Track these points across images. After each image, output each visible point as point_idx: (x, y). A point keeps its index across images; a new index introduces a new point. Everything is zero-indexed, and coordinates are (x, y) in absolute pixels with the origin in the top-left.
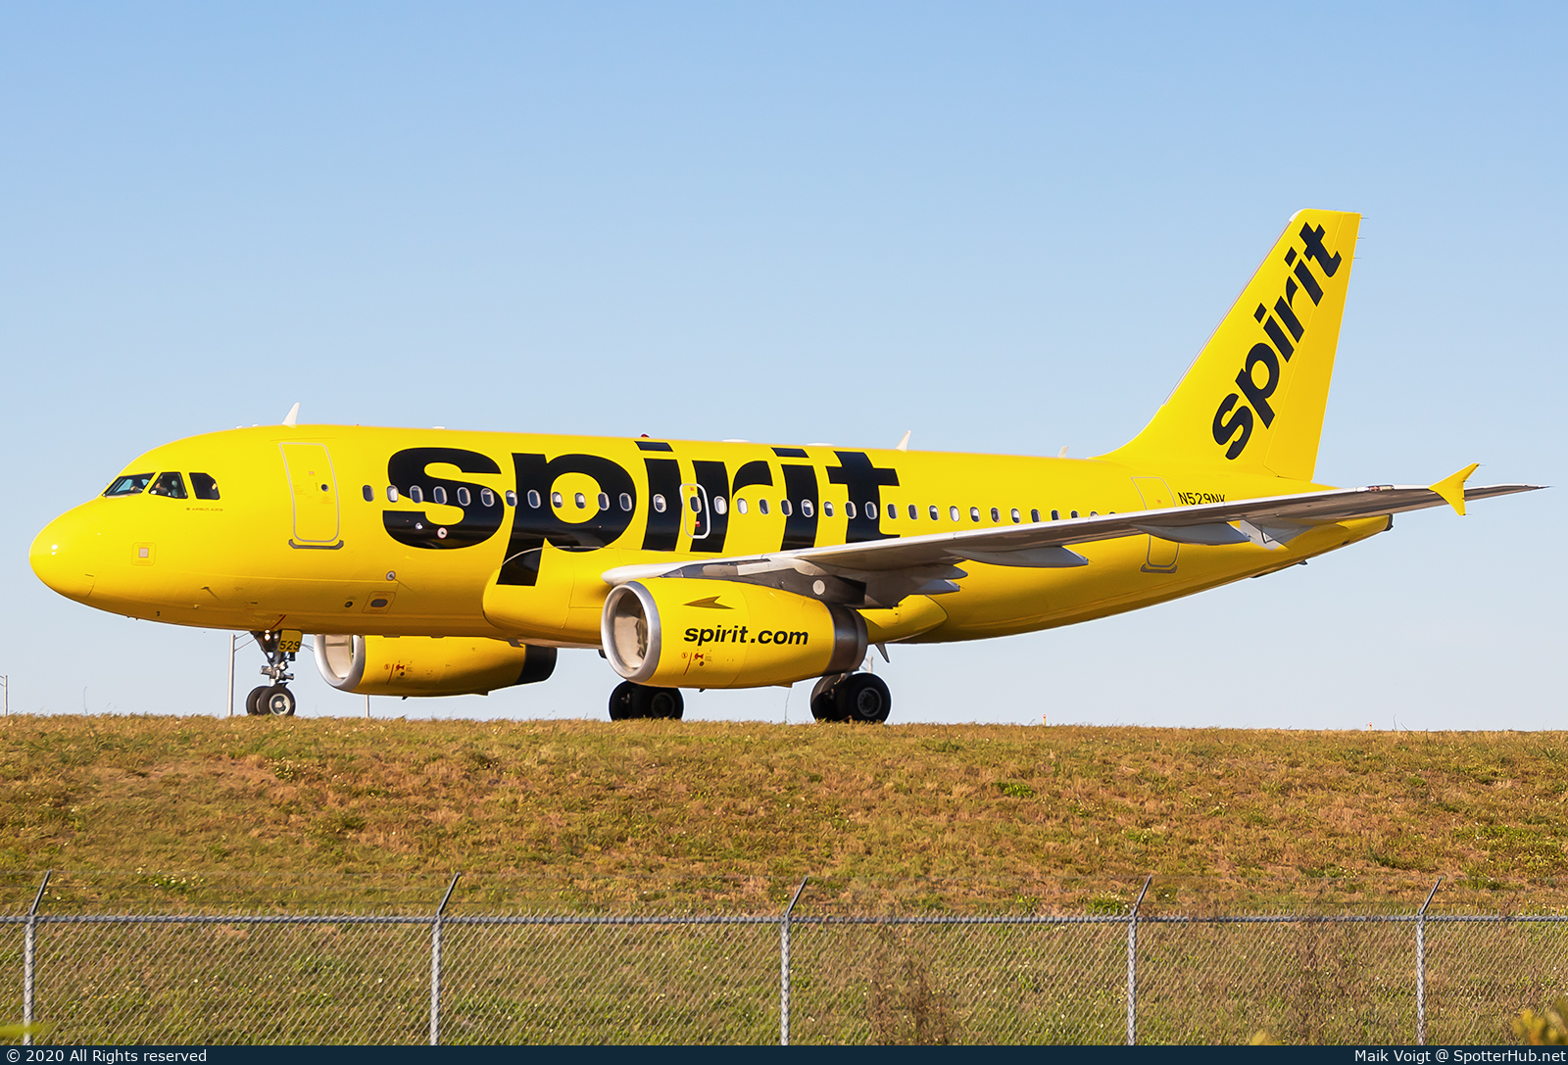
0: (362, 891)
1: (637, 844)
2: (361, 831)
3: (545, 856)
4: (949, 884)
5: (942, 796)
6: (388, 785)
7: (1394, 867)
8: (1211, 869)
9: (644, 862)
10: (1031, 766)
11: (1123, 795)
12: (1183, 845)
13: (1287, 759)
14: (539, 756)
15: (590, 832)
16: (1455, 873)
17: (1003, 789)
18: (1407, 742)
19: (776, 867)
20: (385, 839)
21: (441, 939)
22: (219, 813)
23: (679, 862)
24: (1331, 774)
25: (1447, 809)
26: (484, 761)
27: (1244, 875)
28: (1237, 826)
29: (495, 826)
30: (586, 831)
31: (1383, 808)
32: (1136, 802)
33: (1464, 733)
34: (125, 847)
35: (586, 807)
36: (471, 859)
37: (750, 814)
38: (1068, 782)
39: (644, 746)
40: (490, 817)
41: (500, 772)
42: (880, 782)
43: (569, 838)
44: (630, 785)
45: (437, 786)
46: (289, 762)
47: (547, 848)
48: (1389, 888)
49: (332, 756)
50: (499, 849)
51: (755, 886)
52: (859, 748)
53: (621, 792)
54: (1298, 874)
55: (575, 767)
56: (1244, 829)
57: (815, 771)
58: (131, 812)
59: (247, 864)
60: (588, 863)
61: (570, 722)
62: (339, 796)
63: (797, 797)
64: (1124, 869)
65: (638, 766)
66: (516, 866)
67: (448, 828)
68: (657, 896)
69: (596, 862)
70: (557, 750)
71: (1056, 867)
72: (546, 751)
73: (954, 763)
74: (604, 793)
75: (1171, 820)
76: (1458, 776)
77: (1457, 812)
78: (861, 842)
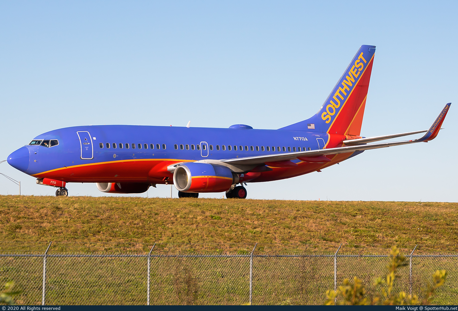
0: (21, 247)
1: (104, 233)
2: (20, 229)
3: (76, 237)
4: (197, 245)
5: (194, 220)
6: (29, 216)
7: (327, 241)
8: (274, 241)
9: (106, 239)
10: (221, 211)
11: (248, 219)
12: (266, 234)
13: (296, 209)
14: (74, 207)
15: (89, 230)
16: (345, 243)
17: (212, 218)
18: (331, 204)
19: (145, 240)
20: (28, 231)
21: (46, 261)
23: (116, 239)
24: (309, 214)
25: (343, 224)
26: (58, 208)
27: (283, 243)
28: (282, 229)
29: (61, 228)
30: (88, 229)
31: (324, 223)
32: (252, 221)
33: (347, 201)
35: (88, 222)
36: (54, 238)
37: (137, 225)
38: (232, 215)
39: (106, 204)
40: (60, 225)
41: (62, 212)
42: (176, 215)
43: (84, 232)
44: (101, 216)
45: (43, 216)
47: (77, 234)
48: (326, 247)
49: (12, 207)
50: (62, 235)
51: (139, 246)
52: (169, 205)
53: (99, 218)
54: (299, 243)
55: (85, 210)
56: (283, 230)
57: (156, 212)
60: (89, 239)
61: (83, 197)
62: (14, 219)
63: (151, 220)
64: (248, 241)
65: (104, 210)
66: (67, 240)
67: (47, 229)
68: (109, 249)
69: (91, 239)
70: (79, 205)
71: (228, 241)
72: (76, 206)
73: (198, 210)
74: (93, 218)
75: (262, 227)
76: (347, 214)
77: (346, 225)
78: (170, 233)
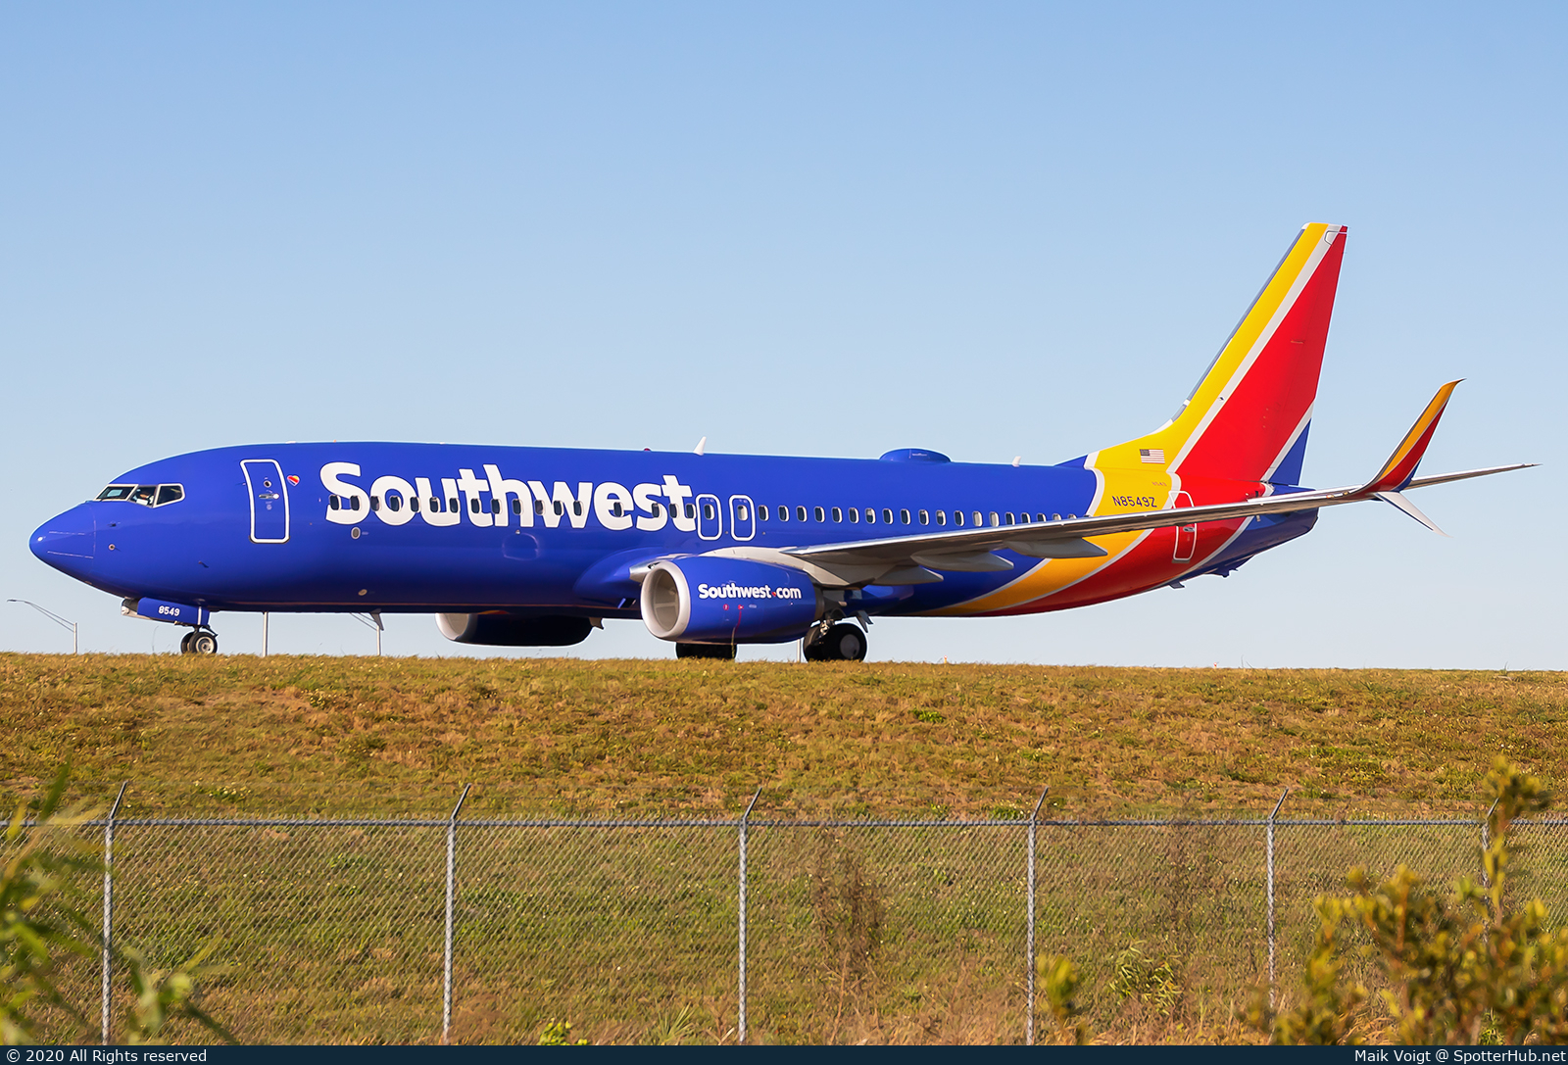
0: (384, 800)
1: (614, 761)
2: (382, 751)
3: (537, 771)
4: (874, 795)
5: (868, 722)
6: (405, 712)
7: (1243, 781)
8: (1092, 782)
9: (619, 776)
10: (941, 697)
11: (1018, 721)
12: (1069, 763)
13: (1153, 691)
14: (531, 688)
15: (574, 751)
16: (1294, 786)
17: (918, 716)
18: (1253, 677)
19: (730, 780)
20: (403, 757)
21: (454, 840)
22: (263, 735)
23: (649, 776)
24: (1190, 704)
25: (1287, 733)
26: (485, 692)
27: (1119, 787)
28: (1114, 746)
29: (494, 746)
30: (570, 750)
31: (1233, 732)
32: (1029, 726)
34: (185, 763)
35: (571, 730)
36: (475, 774)
37: (708, 736)
38: (972, 710)
39: (618, 679)
40: (491, 738)
41: (498, 701)
42: (816, 710)
43: (557, 756)
44: (607, 712)
45: (445, 713)
46: (321, 692)
47: (539, 765)
48: (1239, 798)
49: (357, 688)
50: (499, 765)
51: (713, 796)
52: (798, 681)
53: (600, 718)
54: (1164, 787)
55: (561, 697)
56: (1118, 749)
57: (761, 701)
58: (190, 733)
59: (287, 778)
60: (573, 777)
61: (554, 660)
62: (364, 721)
63: (746, 722)
64: (1020, 782)
65: (614, 696)
66: (513, 780)
67: (456, 748)
68: (631, 805)
69: (579, 776)
70: (546, 683)
71: (963, 781)
72: (536, 684)
73: (877, 694)
74: (585, 719)
75: (1058, 741)
76: (1295, 706)
77: (1295, 735)
78: (800, 759)
